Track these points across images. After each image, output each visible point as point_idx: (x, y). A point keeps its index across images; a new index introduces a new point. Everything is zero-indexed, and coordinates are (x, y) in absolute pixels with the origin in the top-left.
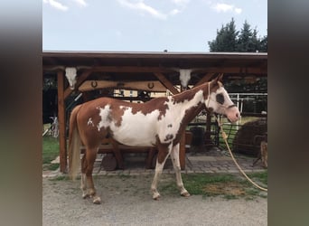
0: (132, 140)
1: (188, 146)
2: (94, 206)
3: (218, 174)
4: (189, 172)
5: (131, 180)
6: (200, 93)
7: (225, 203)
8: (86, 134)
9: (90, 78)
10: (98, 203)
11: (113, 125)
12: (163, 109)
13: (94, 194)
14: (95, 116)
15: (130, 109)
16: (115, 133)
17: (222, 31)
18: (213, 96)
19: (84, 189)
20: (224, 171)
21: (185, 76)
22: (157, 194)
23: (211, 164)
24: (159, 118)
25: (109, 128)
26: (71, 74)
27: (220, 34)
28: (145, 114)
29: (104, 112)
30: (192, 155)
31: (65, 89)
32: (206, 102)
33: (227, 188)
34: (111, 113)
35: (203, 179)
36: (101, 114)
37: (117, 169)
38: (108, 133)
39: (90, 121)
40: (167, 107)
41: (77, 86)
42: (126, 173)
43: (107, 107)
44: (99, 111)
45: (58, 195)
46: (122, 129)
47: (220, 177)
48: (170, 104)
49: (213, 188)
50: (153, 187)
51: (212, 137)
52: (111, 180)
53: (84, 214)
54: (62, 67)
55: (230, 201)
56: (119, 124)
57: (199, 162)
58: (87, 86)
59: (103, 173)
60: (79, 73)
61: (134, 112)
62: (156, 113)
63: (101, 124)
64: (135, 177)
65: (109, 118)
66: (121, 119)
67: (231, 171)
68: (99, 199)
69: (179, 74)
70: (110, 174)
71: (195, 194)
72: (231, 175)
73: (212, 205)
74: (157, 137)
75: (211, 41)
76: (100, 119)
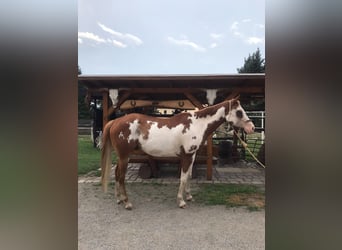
0: (159, 152)
1: (215, 158)
2: (125, 211)
3: (242, 185)
4: (216, 182)
5: (162, 188)
6: (222, 109)
7: (248, 215)
8: (118, 146)
9: (129, 98)
10: (129, 209)
11: (141, 138)
12: (187, 124)
13: (126, 200)
14: (126, 129)
15: (156, 124)
16: (143, 146)
17: (249, 59)
18: (233, 112)
19: (118, 195)
20: (248, 182)
21: (211, 95)
22: (183, 203)
23: (236, 175)
24: (184, 131)
25: (137, 140)
26: (114, 94)
27: (248, 62)
28: (170, 128)
29: (134, 126)
30: (220, 167)
31: (109, 107)
32: (227, 117)
33: (250, 200)
34: (139, 127)
35: (227, 190)
36: (130, 128)
37: (151, 177)
38: (136, 145)
39: (121, 135)
40: (190, 121)
41: (119, 105)
42: (159, 181)
43: (136, 122)
44: (129, 126)
45: (97, 199)
46: (150, 141)
47: (244, 188)
48: (193, 118)
49: (236, 198)
50: (180, 196)
51: (239, 150)
52: (145, 187)
53: (115, 219)
54: (106, 89)
55: (253, 213)
56: (146, 138)
57: (226, 173)
58: (127, 105)
59: (139, 180)
60: (120, 94)
61: (160, 126)
62: (181, 127)
63: (131, 137)
64: (166, 185)
65: (138, 132)
66: (148, 133)
67: (255, 183)
68: (130, 205)
69: (206, 94)
70: (145, 182)
71: (220, 204)
72: (255, 187)
73: (234, 216)
74: (182, 148)
75: (240, 68)
76: (129, 132)
